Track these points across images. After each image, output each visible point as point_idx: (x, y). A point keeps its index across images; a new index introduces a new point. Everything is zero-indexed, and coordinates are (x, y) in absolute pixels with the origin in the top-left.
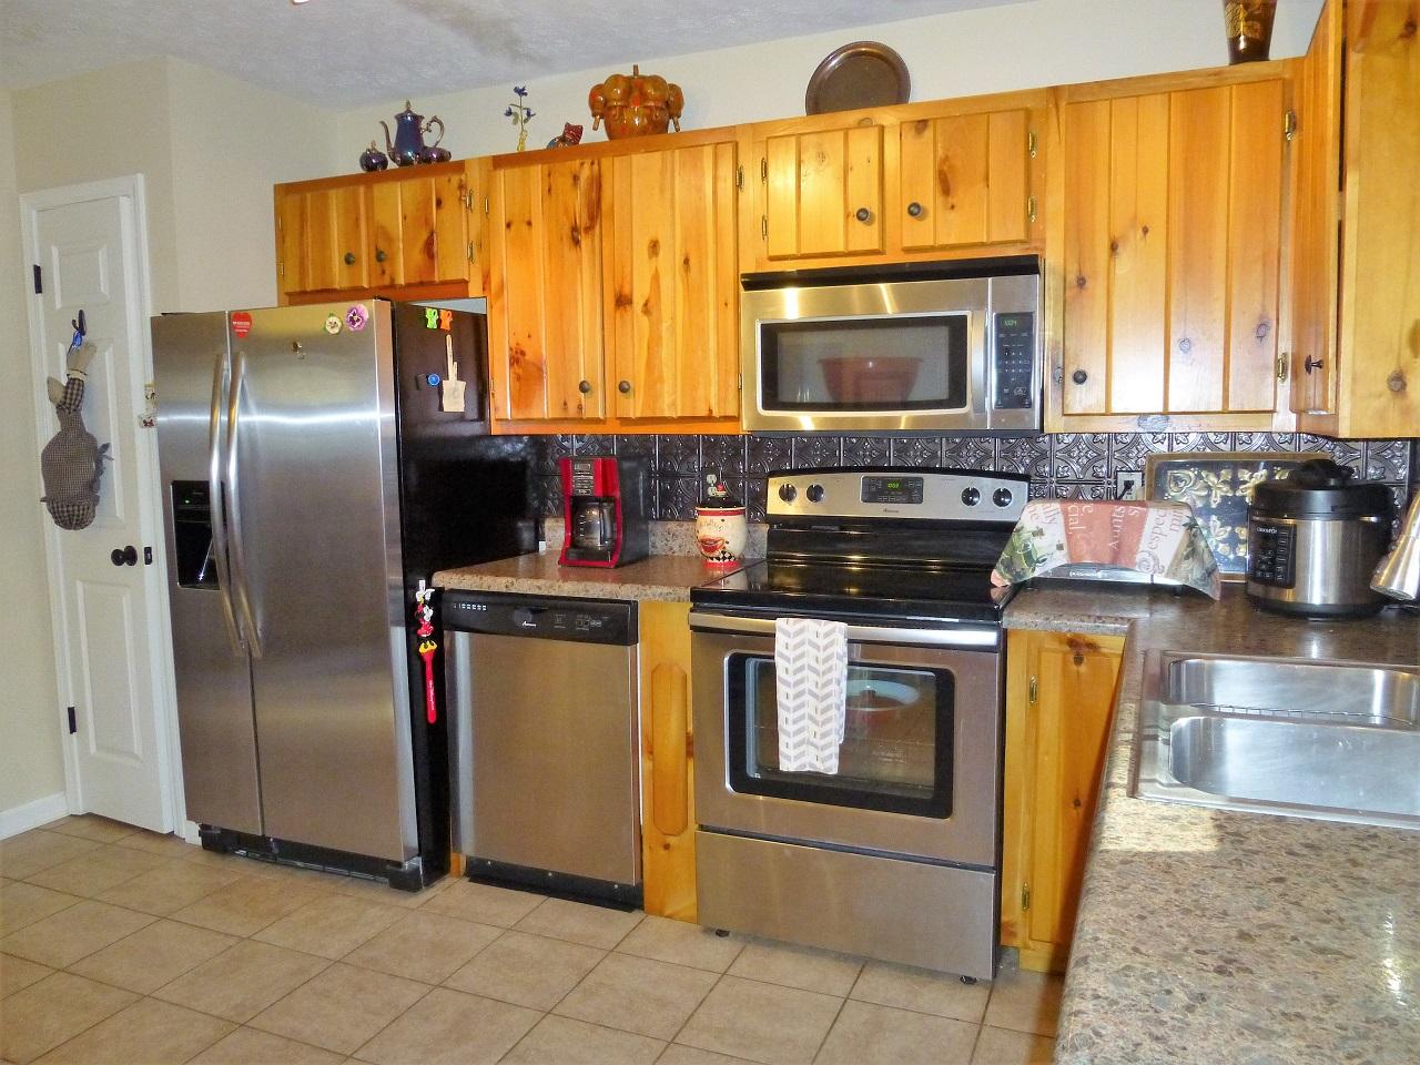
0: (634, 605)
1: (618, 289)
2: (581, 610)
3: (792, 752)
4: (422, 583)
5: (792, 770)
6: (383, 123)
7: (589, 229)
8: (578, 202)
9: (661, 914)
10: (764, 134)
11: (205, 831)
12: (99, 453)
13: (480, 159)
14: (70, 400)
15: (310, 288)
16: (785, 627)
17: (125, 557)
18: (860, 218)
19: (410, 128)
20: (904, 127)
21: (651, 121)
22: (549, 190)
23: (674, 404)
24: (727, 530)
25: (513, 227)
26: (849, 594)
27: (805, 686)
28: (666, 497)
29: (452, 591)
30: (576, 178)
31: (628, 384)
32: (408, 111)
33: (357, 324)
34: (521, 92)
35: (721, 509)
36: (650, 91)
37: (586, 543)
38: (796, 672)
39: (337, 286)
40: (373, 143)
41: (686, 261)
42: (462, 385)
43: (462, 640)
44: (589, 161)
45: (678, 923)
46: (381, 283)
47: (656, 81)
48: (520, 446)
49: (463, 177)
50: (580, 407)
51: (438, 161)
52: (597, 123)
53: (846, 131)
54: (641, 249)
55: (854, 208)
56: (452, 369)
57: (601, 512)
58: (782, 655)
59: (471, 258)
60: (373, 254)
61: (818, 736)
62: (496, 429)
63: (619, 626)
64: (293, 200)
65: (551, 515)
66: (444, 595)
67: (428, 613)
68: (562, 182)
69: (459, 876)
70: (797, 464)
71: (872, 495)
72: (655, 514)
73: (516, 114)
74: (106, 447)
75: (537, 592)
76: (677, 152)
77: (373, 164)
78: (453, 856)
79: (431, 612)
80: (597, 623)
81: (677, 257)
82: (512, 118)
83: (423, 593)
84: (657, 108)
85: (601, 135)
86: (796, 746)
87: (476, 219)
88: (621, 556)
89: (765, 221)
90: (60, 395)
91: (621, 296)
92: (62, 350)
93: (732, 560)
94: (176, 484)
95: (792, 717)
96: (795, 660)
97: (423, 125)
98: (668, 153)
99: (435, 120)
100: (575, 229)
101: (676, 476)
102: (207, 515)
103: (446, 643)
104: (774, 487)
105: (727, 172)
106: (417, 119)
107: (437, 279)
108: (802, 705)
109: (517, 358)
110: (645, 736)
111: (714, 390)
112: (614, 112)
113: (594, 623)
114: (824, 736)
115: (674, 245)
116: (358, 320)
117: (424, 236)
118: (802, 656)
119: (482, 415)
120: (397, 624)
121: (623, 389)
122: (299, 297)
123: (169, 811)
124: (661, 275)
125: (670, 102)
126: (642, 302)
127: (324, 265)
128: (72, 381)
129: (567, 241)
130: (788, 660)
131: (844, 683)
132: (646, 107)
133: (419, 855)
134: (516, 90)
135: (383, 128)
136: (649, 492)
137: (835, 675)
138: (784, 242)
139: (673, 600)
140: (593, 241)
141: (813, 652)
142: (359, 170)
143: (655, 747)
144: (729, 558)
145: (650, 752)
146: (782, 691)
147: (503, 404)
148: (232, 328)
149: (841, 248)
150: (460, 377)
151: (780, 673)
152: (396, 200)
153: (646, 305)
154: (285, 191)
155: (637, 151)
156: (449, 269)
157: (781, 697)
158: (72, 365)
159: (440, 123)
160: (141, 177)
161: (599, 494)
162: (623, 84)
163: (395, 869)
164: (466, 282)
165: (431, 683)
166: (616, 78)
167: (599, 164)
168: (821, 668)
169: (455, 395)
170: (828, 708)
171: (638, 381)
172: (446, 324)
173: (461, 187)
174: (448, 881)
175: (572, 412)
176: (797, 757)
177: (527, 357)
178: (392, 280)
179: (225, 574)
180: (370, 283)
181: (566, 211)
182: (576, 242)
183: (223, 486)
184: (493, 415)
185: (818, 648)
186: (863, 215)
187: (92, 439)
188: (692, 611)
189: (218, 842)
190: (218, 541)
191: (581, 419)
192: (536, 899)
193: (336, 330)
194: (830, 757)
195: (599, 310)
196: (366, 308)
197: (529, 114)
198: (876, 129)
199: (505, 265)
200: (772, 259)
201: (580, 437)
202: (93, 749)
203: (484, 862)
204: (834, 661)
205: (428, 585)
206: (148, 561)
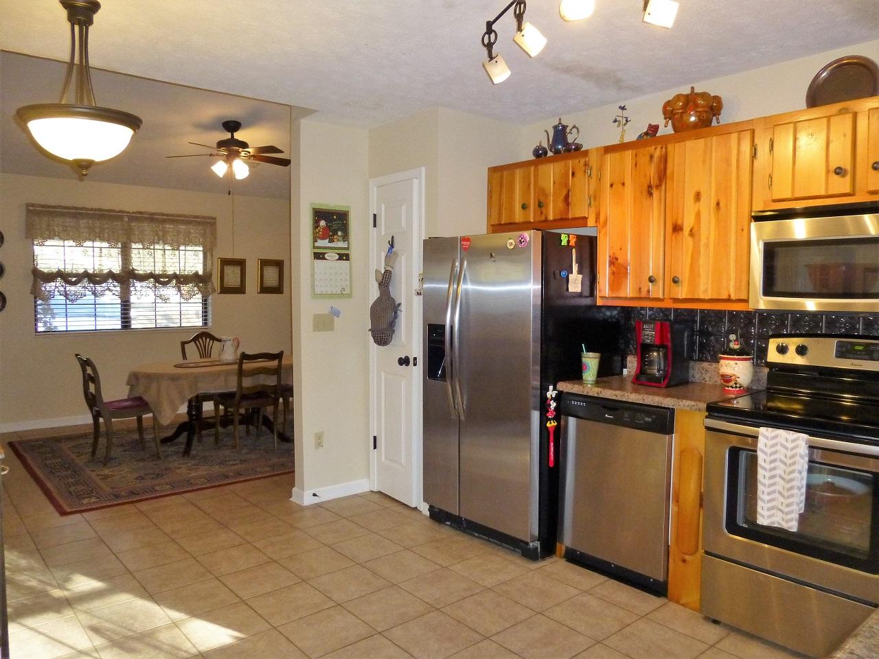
0: (672, 411)
1: (674, 221)
2: (640, 411)
3: (766, 513)
4: (551, 387)
5: (765, 524)
6: (546, 131)
7: (658, 186)
8: (652, 171)
9: (678, 602)
10: (774, 123)
11: (431, 509)
12: (396, 308)
13: (597, 148)
14: (385, 281)
15: (503, 223)
16: (766, 433)
17: (404, 361)
18: (837, 173)
19: (560, 133)
20: (871, 112)
21: (700, 120)
22: (636, 164)
23: (706, 291)
24: (738, 370)
25: (614, 186)
26: (841, 420)
27: (777, 472)
28: (703, 347)
29: (568, 393)
30: (651, 157)
31: (678, 278)
32: (560, 123)
33: (523, 244)
34: (623, 108)
35: (736, 357)
36: (700, 102)
37: (648, 371)
38: (771, 462)
39: (517, 221)
40: (541, 143)
41: (718, 204)
42: (581, 276)
43: (572, 421)
44: (659, 147)
45: (687, 609)
46: (540, 220)
47: (704, 95)
48: (615, 313)
49: (587, 159)
50: (649, 291)
51: (575, 151)
52: (667, 123)
53: (829, 118)
54: (690, 198)
55: (833, 166)
56: (575, 267)
57: (659, 354)
58: (762, 451)
59: (590, 205)
60: (537, 204)
61: (784, 505)
62: (599, 302)
63: (662, 422)
64: (497, 175)
65: (632, 354)
66: (563, 395)
67: (553, 405)
68: (644, 160)
69: (560, 557)
70: (791, 331)
71: (842, 353)
72: (696, 356)
73: (619, 121)
74: (399, 304)
75: (614, 398)
76: (714, 137)
77: (540, 154)
78: (558, 544)
79: (555, 404)
80: (648, 419)
81: (712, 201)
82: (617, 123)
83: (551, 393)
84: (704, 111)
85: (669, 130)
86: (769, 509)
87: (593, 182)
88: (669, 381)
89: (771, 177)
90: (380, 278)
91: (676, 225)
92: (383, 255)
93: (742, 389)
94: (430, 325)
95: (767, 490)
96: (771, 455)
97: (568, 130)
98: (709, 139)
99: (574, 127)
100: (650, 187)
101: (710, 334)
102: (443, 342)
103: (562, 423)
104: (773, 344)
105: (746, 148)
106: (565, 127)
107: (570, 217)
108: (774, 484)
109: (613, 261)
110: (675, 492)
111: (732, 283)
112: (676, 117)
114: (788, 505)
115: (710, 194)
116: (524, 241)
117: (565, 193)
118: (775, 452)
119: (592, 293)
120: (535, 409)
121: (675, 281)
122: (498, 227)
123: (415, 496)
124: (702, 213)
125: (713, 107)
126: (689, 229)
127: (511, 210)
128: (386, 271)
129: (645, 193)
130: (765, 453)
131: (805, 474)
132: (697, 112)
133: (538, 540)
134: (620, 107)
135: (546, 135)
136: (692, 344)
137: (797, 467)
138: (783, 189)
139: (696, 410)
140: (660, 193)
141: (783, 450)
142: (533, 158)
143: (680, 497)
144: (740, 387)
145: (677, 501)
146: (761, 473)
147: (604, 288)
148: (461, 245)
149: (823, 193)
150: (580, 272)
151: (760, 461)
152: (550, 173)
153: (691, 231)
154: (494, 170)
155: (689, 138)
156: (577, 211)
157: (760, 477)
158: (386, 265)
159: (577, 128)
160: (423, 168)
161: (657, 343)
162: (683, 99)
163: (524, 545)
164: (586, 218)
165: (552, 444)
166: (678, 97)
167: (666, 148)
168: (789, 462)
169: (575, 283)
170: (791, 488)
171: (685, 276)
172: (572, 243)
173: (586, 165)
174: (554, 559)
175: (644, 294)
176: (769, 517)
177: (619, 261)
178: (546, 218)
179: (450, 375)
180: (534, 219)
181: (645, 176)
182: (651, 194)
183: (452, 327)
184: (598, 294)
185: (787, 449)
186: (839, 172)
187: (393, 300)
188: (707, 417)
189: (438, 516)
190: (447, 358)
191: (649, 298)
192: (602, 578)
193: (512, 247)
194: (791, 520)
195: (662, 233)
196: (527, 235)
197: (627, 121)
198: (851, 115)
199: (609, 208)
200: (775, 201)
201: (651, 309)
202: (383, 459)
203: (575, 551)
204: (798, 458)
205: (555, 389)
206: (415, 365)
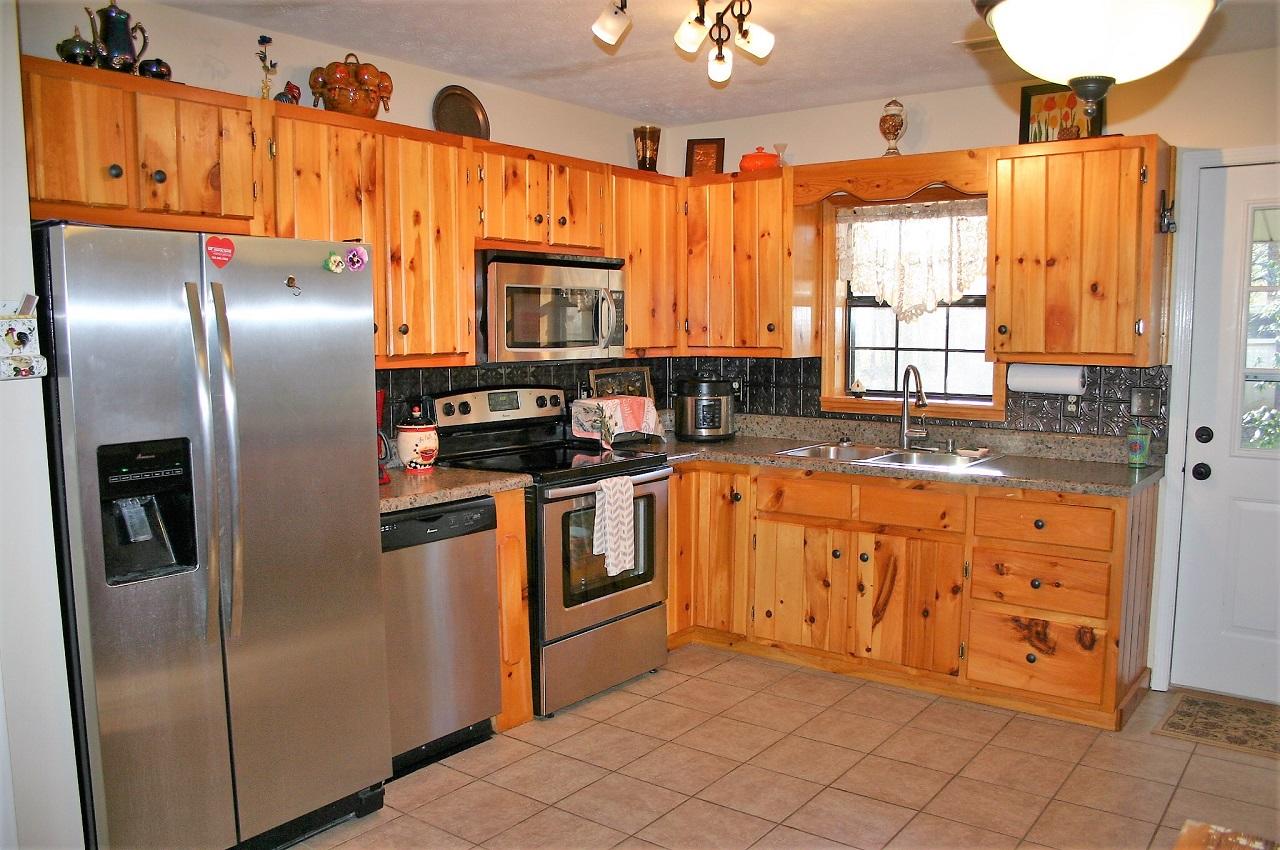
1: (393, 248)
2: (465, 510)
7: (370, 192)
8: (360, 168)
18: (536, 221)
23: (431, 344)
25: (302, 175)
30: (359, 145)
31: (407, 327)
32: (112, 5)
33: (357, 265)
34: (267, 42)
40: (77, 30)
41: (438, 232)
44: (369, 134)
45: (522, 726)
49: (250, 113)
54: (407, 217)
77: (75, 54)
81: (432, 226)
89: (481, 210)
91: (394, 254)
100: (357, 189)
104: (439, 404)
111: (458, 332)
113: (475, 517)
116: (358, 261)
117: (208, 163)
121: (403, 331)
124: (422, 240)
126: (408, 261)
129: (352, 198)
134: (263, 38)
148: (209, 254)
153: (412, 262)
159: (143, 32)
164: (251, 220)
167: (376, 139)
171: (411, 324)
173: (249, 124)
180: (135, 202)
181: (351, 172)
182: (359, 201)
186: (539, 219)
195: (382, 263)
197: (272, 65)
198: (545, 165)
199: (297, 208)
200: (488, 239)
